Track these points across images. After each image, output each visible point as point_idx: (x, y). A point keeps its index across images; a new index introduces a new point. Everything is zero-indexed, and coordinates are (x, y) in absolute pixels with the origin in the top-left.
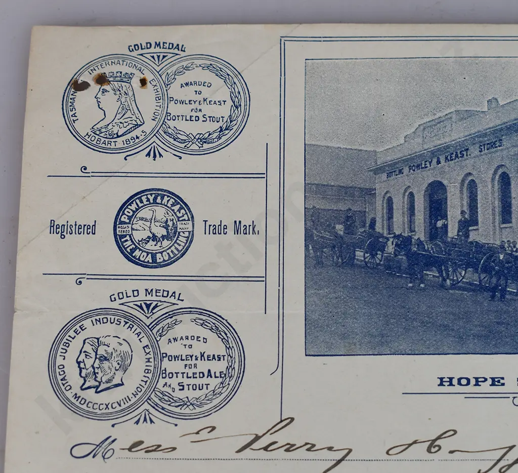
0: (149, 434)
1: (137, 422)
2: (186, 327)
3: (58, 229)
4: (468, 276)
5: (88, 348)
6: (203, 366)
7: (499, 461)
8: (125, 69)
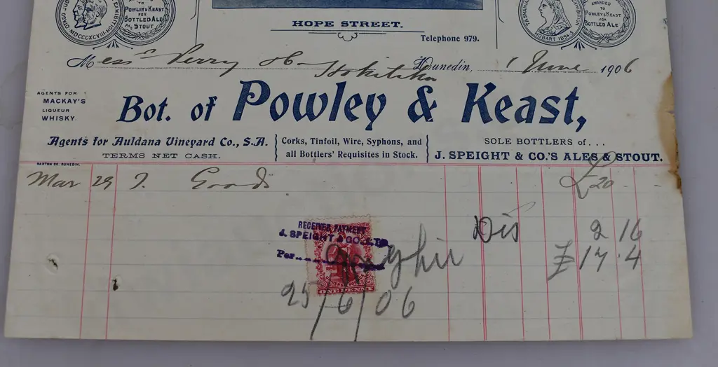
0: (116, 54)
1: (109, 47)
5: (80, 3)
6: (150, 14)
7: (328, 69)
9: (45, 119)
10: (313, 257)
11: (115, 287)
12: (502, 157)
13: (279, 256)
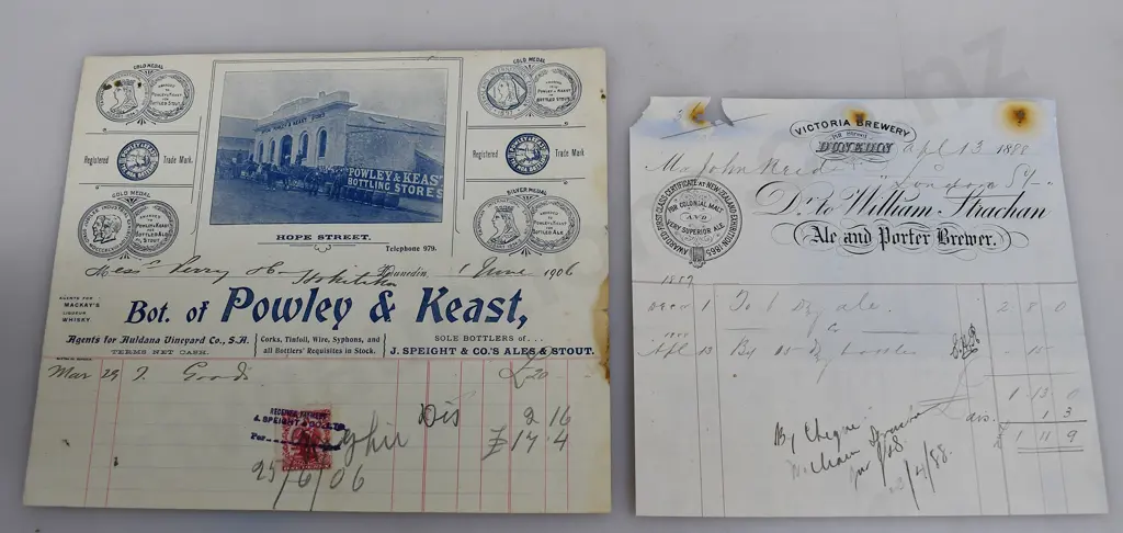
0: (126, 264)
1: (121, 258)
2: (151, 210)
3: (89, 161)
4: (299, 184)
5: (99, 221)
6: (157, 230)
7: (304, 277)
8: (131, 78)
9: (65, 320)
10: (281, 439)
11: (116, 464)
12: (449, 352)
13: (252, 438)
